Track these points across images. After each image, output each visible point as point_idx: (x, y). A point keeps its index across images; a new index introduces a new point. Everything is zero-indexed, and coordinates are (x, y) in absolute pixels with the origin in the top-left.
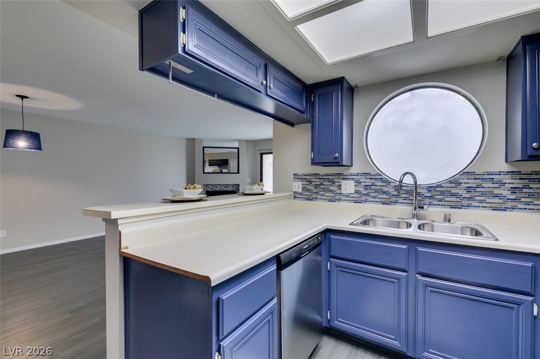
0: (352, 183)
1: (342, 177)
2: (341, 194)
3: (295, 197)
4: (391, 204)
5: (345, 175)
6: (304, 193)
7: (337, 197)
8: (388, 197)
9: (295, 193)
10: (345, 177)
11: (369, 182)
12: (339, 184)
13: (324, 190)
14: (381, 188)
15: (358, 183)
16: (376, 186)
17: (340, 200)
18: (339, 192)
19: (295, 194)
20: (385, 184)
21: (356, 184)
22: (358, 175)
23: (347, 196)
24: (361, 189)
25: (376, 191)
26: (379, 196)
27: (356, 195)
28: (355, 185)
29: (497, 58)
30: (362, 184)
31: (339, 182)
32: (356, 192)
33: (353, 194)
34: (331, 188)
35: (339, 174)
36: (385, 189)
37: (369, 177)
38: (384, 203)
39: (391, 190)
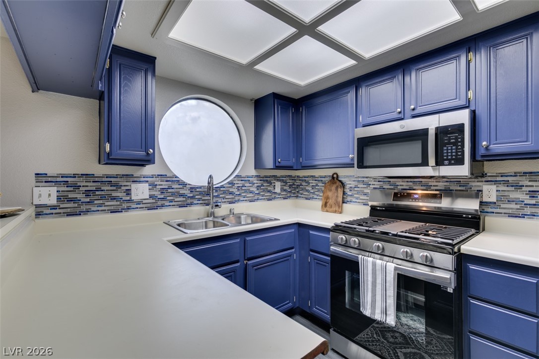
0: (146, 186)
1: (132, 179)
2: (130, 201)
3: (38, 215)
4: (187, 206)
5: (136, 177)
6: (62, 206)
7: (125, 205)
8: (184, 199)
9: (37, 206)
10: (135, 179)
11: (165, 185)
12: (127, 188)
13: (102, 197)
14: (178, 190)
15: (153, 186)
16: (173, 188)
17: (128, 209)
18: (128, 198)
19: (39, 210)
20: (181, 186)
21: (151, 187)
22: (153, 177)
23: (138, 203)
24: (157, 193)
25: (173, 194)
26: (176, 200)
27: (151, 201)
28: (149, 189)
29: (251, 98)
30: (158, 187)
31: (128, 186)
32: (151, 197)
33: (147, 199)
34: (114, 194)
35: (127, 175)
36: (182, 192)
37: (165, 179)
38: (180, 206)
39: (186, 192)
